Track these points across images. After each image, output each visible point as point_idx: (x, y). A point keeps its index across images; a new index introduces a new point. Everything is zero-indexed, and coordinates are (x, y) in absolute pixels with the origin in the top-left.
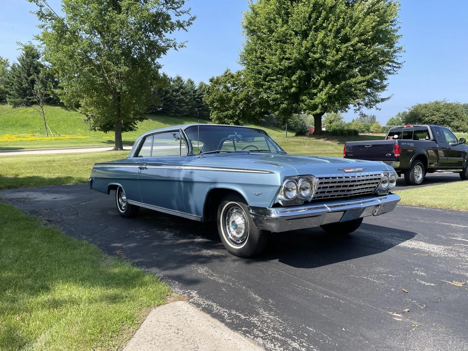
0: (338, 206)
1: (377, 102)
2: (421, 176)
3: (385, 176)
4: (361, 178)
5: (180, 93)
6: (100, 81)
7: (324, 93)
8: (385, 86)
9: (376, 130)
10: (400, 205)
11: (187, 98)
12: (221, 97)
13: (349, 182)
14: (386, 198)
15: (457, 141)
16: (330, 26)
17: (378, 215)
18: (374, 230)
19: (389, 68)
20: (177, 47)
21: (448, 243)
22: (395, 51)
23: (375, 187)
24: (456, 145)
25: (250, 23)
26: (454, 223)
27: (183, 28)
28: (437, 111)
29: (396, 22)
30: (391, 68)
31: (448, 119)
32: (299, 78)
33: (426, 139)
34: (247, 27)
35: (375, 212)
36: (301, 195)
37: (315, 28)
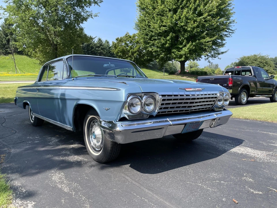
0: (181, 120)
1: (219, 54)
2: (245, 99)
3: (221, 96)
4: (200, 97)
5: (100, 48)
6: (43, 37)
7: (187, 48)
8: (224, 44)
9: (218, 73)
10: (233, 118)
11: (105, 52)
12: (123, 50)
13: (189, 99)
14: (221, 113)
15: (269, 77)
16: (191, 5)
17: (214, 127)
18: (212, 137)
19: (227, 33)
20: (93, 16)
21: (269, 149)
22: (230, 23)
23: (212, 104)
24: (268, 80)
25: (141, 3)
26: (271, 132)
27: (97, 4)
28: (255, 61)
29: (232, 4)
30: (228, 33)
31: (261, 65)
32: (172, 38)
33: (249, 75)
34: (139, 6)
35: (212, 124)
36: (145, 111)
37: (181, 7)
